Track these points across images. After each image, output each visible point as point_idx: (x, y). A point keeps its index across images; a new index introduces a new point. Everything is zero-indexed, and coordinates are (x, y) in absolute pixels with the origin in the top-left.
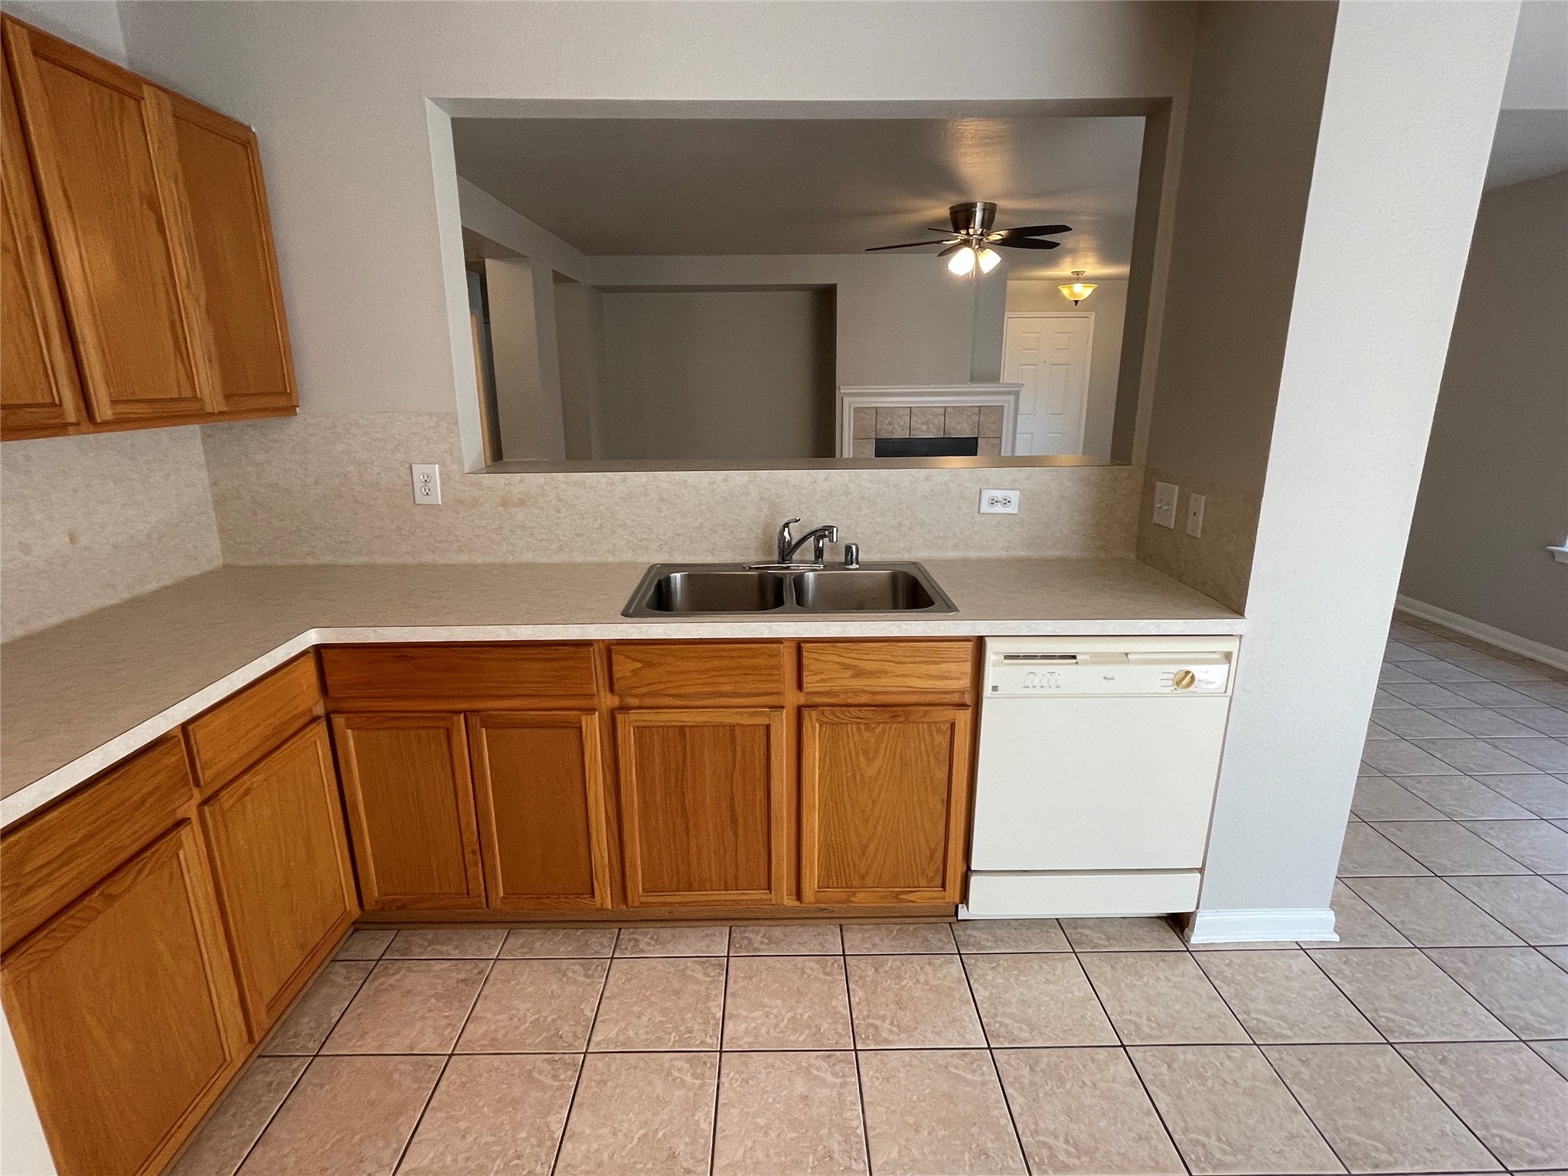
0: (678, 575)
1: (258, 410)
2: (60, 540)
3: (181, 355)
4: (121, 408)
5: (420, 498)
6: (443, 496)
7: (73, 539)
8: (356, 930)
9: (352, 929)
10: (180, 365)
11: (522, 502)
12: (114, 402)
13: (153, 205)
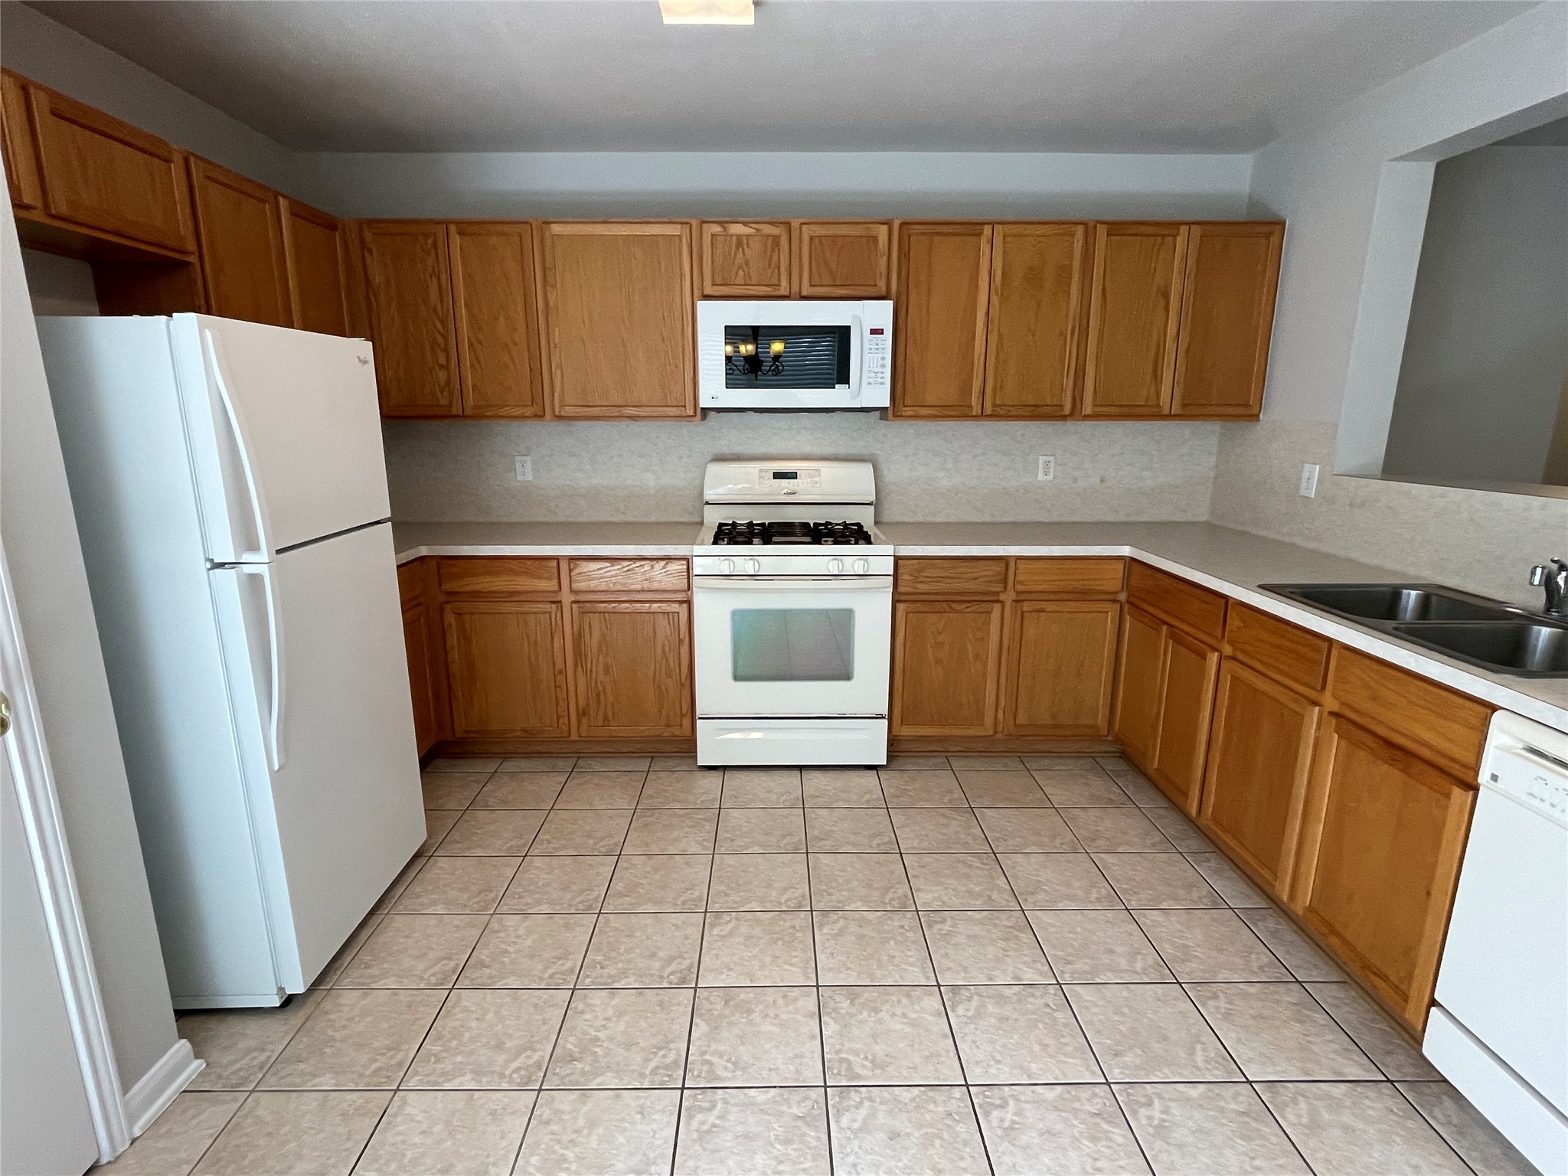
0: (1413, 593)
1: (1219, 416)
2: (1095, 480)
3: (1156, 379)
4: (1098, 409)
5: (1303, 492)
6: (1317, 492)
7: (1102, 480)
8: (1121, 757)
9: (1118, 755)
10: (1153, 387)
11: (1362, 505)
12: (1095, 406)
13: (1166, 295)
